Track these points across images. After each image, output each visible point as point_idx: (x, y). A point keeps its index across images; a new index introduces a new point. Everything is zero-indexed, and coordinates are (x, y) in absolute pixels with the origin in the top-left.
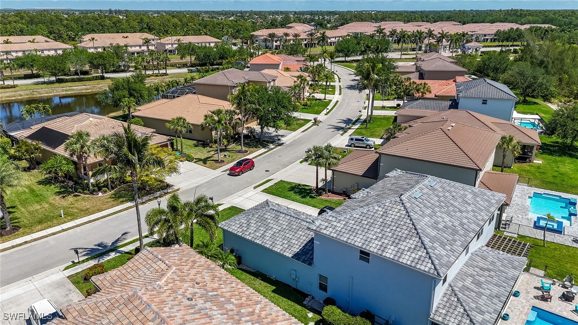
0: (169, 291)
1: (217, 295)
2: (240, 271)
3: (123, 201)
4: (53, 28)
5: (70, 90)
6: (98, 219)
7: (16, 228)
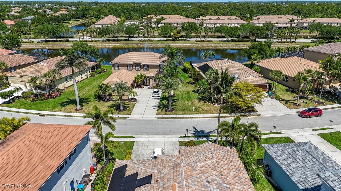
0: (200, 172)
1: (229, 188)
2: (267, 181)
3: (225, 112)
4: (243, 12)
5: (235, 46)
6: (208, 117)
7: (173, 110)
